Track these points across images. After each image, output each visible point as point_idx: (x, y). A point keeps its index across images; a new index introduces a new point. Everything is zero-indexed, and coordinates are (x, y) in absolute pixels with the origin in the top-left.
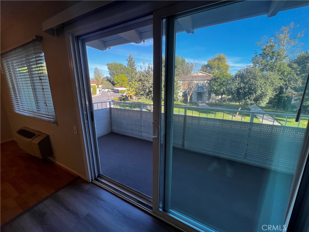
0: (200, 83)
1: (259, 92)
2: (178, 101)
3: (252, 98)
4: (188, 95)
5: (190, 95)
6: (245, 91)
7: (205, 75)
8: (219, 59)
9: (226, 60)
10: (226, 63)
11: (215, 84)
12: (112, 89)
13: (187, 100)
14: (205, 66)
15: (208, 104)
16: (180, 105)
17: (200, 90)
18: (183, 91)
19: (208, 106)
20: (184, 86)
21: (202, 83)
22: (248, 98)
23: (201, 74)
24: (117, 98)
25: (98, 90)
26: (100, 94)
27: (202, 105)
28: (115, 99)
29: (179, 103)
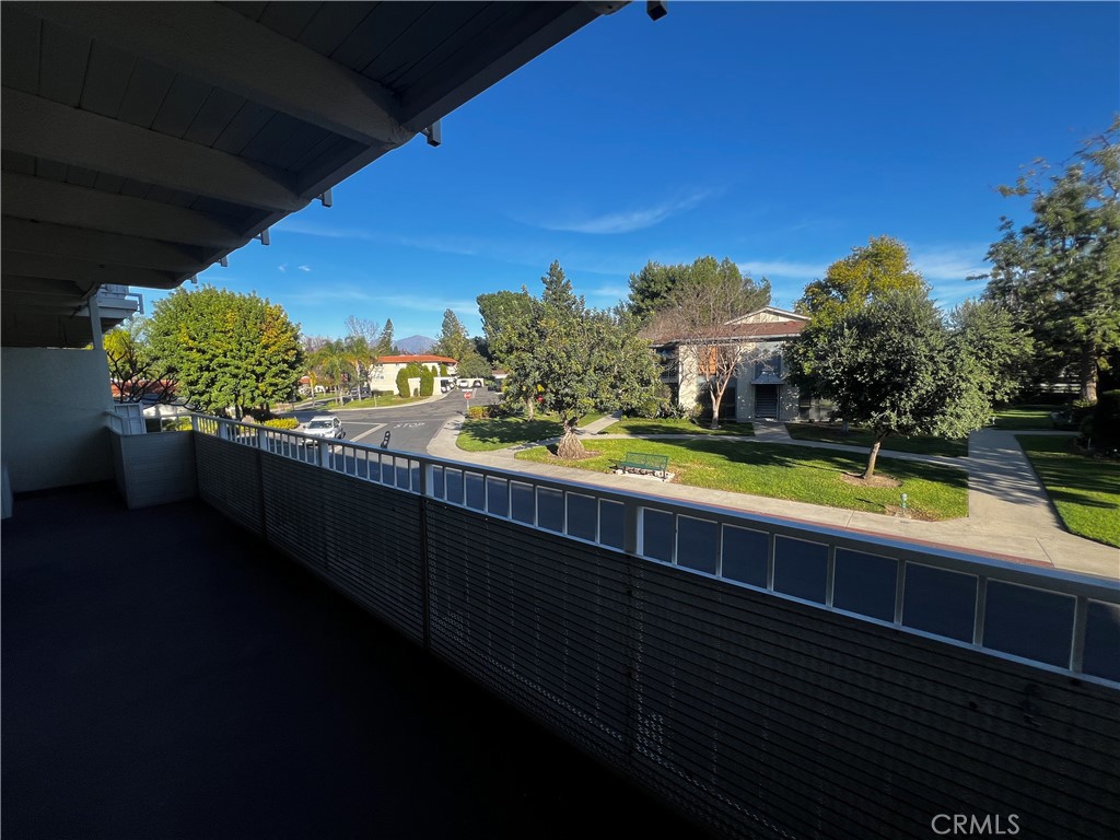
0: (766, 351)
1: (926, 382)
2: (681, 417)
3: (907, 405)
4: (713, 397)
5: (721, 394)
6: (876, 376)
7: (787, 320)
8: (876, 257)
9: (908, 259)
10: (905, 268)
11: (807, 352)
12: (486, 378)
13: (712, 412)
14: (819, 285)
15: (793, 429)
16: (682, 432)
17: (767, 378)
18: (702, 380)
19: (789, 437)
20: (703, 362)
21: (772, 350)
22: (892, 403)
23: (771, 318)
24: (479, 409)
25: (437, 381)
26: (445, 395)
27: (767, 431)
28: (473, 411)
29: (680, 425)
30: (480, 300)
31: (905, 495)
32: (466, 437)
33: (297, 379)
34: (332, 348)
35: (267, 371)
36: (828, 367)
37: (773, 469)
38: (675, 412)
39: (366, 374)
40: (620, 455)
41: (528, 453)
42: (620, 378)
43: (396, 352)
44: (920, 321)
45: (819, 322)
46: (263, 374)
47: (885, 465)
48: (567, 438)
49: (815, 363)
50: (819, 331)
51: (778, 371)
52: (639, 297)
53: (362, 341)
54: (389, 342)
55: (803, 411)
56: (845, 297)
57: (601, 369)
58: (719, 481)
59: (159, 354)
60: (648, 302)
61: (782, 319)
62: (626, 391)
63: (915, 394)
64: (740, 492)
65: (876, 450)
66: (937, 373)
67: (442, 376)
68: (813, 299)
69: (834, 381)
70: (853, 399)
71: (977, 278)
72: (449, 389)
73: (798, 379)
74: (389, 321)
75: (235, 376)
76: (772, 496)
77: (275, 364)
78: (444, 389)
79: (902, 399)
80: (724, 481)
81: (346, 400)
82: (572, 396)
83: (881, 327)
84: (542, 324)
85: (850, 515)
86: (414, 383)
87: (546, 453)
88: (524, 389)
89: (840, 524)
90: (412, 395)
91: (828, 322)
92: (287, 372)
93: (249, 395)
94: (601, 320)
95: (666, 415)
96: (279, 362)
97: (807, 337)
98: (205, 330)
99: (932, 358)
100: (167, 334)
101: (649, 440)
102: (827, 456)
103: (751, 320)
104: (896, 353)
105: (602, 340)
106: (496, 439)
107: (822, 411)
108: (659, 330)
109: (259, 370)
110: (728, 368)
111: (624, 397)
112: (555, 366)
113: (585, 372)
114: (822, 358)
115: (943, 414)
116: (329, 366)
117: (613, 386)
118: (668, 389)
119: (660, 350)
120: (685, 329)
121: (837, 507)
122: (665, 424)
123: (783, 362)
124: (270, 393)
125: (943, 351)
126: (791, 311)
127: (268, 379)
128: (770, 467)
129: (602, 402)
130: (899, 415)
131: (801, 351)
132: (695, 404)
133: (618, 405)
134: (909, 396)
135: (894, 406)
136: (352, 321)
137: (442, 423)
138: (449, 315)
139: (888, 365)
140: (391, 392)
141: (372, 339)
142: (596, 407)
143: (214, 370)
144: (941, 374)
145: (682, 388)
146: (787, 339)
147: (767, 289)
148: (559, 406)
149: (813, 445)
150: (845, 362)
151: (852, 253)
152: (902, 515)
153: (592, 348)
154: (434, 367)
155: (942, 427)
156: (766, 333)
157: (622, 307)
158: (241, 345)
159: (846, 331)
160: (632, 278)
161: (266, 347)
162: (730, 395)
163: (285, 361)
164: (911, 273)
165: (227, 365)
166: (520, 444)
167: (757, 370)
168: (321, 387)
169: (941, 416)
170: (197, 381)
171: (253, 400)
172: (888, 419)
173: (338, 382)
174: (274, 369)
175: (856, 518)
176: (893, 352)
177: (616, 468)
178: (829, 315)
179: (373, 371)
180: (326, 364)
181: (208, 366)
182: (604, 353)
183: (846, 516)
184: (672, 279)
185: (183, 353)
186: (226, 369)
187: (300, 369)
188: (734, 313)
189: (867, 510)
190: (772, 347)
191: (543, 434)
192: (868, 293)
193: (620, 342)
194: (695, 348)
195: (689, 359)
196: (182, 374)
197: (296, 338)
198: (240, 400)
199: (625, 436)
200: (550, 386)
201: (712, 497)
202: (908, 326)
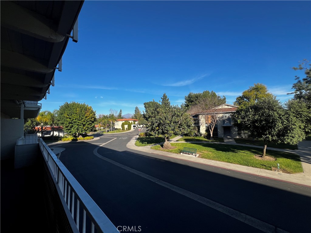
0: (226, 116)
2: (201, 136)
3: (274, 133)
4: (210, 130)
5: (213, 129)
6: (262, 124)
7: (232, 107)
8: (257, 89)
9: (267, 89)
10: (266, 92)
12: (146, 125)
13: (210, 135)
14: (240, 97)
15: (236, 140)
16: (201, 141)
17: (227, 124)
18: (207, 125)
19: (235, 143)
20: (207, 120)
21: (227, 116)
22: (269, 132)
23: (226, 107)
24: (143, 134)
25: (132, 126)
26: (134, 130)
27: (228, 140)
28: (141, 134)
29: (201, 139)
30: (145, 104)
31: (278, 164)
32: (138, 142)
33: (94, 125)
34: (105, 117)
35: (86, 123)
36: (246, 121)
37: (231, 154)
38: (199, 135)
39: (114, 124)
40: (182, 148)
41: (155, 147)
42: (181, 125)
43: (123, 118)
44: (275, 106)
45: (241, 107)
46: (85, 124)
47: (269, 153)
48: (166, 143)
49: (241, 120)
50: (242, 110)
51: (230, 122)
52: (187, 102)
53: (113, 115)
54: (121, 115)
55: (239, 134)
56: (248, 100)
57: (175, 122)
58: (213, 157)
59: (60, 119)
60: (190, 103)
61: (230, 107)
62: (183, 129)
63: (277, 130)
64: (220, 161)
65: (266, 148)
66: (283, 123)
67: (134, 124)
68: (239, 101)
69: (248, 125)
70: (255, 131)
71: (290, 94)
72: (135, 128)
73: (236, 125)
74: (121, 110)
75: (78, 125)
76: (231, 163)
77: (88, 122)
78: (134, 128)
79: (272, 131)
80: (215, 157)
81: (108, 131)
82: (167, 130)
83: (262, 108)
84: (158, 110)
85: (259, 171)
86: (126, 126)
87: (160, 147)
88: (153, 128)
89: (256, 174)
90: (125, 130)
91: (244, 108)
92: (91, 124)
93: (81, 130)
94: (175, 108)
95: (196, 135)
96: (89, 121)
97: (238, 112)
98: (72, 113)
99: (280, 118)
100: (62, 114)
101: (192, 143)
102: (249, 149)
103: (220, 107)
104: (268, 117)
105: (175, 114)
106: (146, 143)
107: (245, 134)
108: (193, 111)
109: (84, 123)
110: (214, 121)
111: (182, 131)
112: (162, 122)
113: (170, 123)
114: (244, 118)
115: (288, 136)
116: (104, 122)
117: (179, 127)
118: (197, 128)
119: (193, 117)
120: (201, 110)
121: (254, 167)
122: (196, 138)
123: (231, 119)
124: (86, 129)
125: (284, 115)
126: (233, 105)
127: (86, 126)
128: (230, 152)
129: (176, 132)
130: (272, 136)
131: (236, 116)
132: (205, 132)
133: (180, 133)
134: (275, 130)
135: (270, 133)
136: (111, 110)
137: (132, 138)
138: (137, 108)
139: (266, 120)
140: (120, 129)
141: (116, 115)
142: (174, 133)
143: (73, 123)
144: (285, 123)
145: (201, 127)
146: (232, 113)
147: (225, 99)
148: (163, 133)
149: (244, 145)
150: (251, 119)
151: (249, 88)
152: (278, 171)
153: (173, 116)
154: (132, 122)
155: (287, 140)
156: (225, 111)
157: (183, 105)
158: (80, 117)
159: (250, 110)
160: (186, 97)
161: (86, 117)
162: (216, 130)
163: (91, 121)
164: (268, 93)
165: (76, 122)
166: (153, 144)
167: (223, 122)
168: (102, 128)
169: (287, 137)
170: (68, 126)
171: (82, 131)
172: (268, 138)
173: (106, 126)
174: (88, 123)
175: (261, 172)
176: (267, 116)
177: (181, 152)
178: (244, 105)
179: (116, 123)
180: (103, 121)
181: (71, 122)
182: (176, 117)
183: (258, 171)
184: (197, 97)
185: (65, 119)
186: (76, 123)
187: (95, 123)
188: (215, 106)
189: (265, 169)
190: (228, 115)
191: (159, 141)
192: (256, 99)
193: (181, 114)
194: (204, 116)
195: (202, 119)
196: (65, 125)
197: (95, 115)
198: (79, 132)
199: (184, 142)
200: (160, 127)
201: (211, 163)
202: (271, 108)
